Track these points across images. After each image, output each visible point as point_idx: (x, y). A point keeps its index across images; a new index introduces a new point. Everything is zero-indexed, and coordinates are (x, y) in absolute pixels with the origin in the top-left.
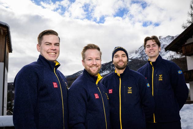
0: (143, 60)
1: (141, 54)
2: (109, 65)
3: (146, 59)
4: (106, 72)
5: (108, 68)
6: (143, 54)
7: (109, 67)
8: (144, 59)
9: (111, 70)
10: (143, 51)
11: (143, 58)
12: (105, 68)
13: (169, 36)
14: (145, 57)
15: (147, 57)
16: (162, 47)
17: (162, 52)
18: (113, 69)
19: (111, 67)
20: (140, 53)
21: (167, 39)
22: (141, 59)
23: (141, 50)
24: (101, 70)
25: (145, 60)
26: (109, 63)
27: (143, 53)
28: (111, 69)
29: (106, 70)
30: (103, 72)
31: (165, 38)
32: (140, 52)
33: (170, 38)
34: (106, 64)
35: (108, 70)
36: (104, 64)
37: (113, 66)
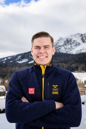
2: (28, 54)
3: (59, 52)
5: (27, 57)
6: (57, 47)
8: (57, 51)
10: (56, 44)
12: (24, 57)
13: (79, 34)
14: (58, 50)
15: (60, 50)
16: (72, 42)
17: (73, 46)
18: (31, 58)
19: (29, 56)
21: (77, 36)
24: (21, 58)
25: (58, 52)
26: (28, 52)
27: (57, 46)
28: (29, 58)
29: (25, 59)
30: (22, 60)
31: (75, 35)
33: (80, 35)
34: (25, 54)
35: (27, 59)
36: (23, 54)
37: (31, 56)
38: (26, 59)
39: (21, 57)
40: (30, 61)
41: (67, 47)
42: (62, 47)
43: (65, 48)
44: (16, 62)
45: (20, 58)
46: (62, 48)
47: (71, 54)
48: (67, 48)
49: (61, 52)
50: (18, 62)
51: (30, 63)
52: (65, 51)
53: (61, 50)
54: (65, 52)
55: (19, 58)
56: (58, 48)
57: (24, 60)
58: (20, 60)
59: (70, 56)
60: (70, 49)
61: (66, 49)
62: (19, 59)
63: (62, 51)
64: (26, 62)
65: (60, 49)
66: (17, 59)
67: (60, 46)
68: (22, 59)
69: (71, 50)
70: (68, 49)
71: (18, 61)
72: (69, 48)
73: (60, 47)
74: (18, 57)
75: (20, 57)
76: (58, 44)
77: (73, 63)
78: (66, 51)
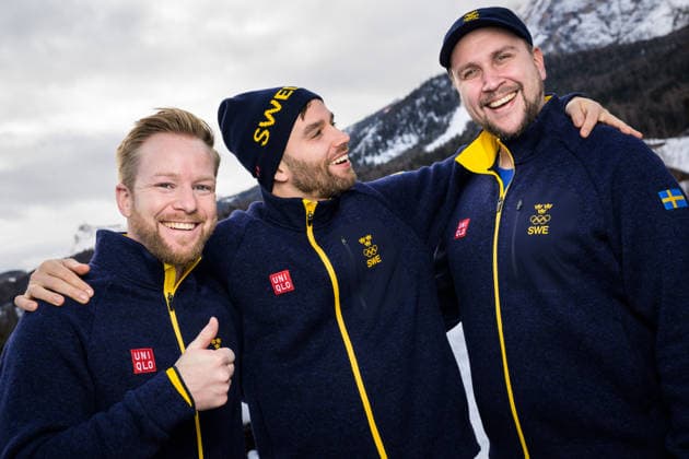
0: (561, 50)
1: (547, 29)
2: (408, 108)
3: (574, 46)
4: (403, 142)
5: (407, 125)
6: (553, 27)
7: (413, 118)
8: (564, 46)
9: (424, 127)
10: (550, 11)
11: (557, 44)
12: (395, 127)
14: (567, 38)
15: (574, 36)
18: (431, 120)
19: (421, 114)
20: (541, 22)
22: (551, 48)
23: (540, 8)
24: (379, 138)
25: (571, 51)
26: (407, 98)
27: (555, 20)
28: (421, 124)
29: (401, 134)
30: (389, 143)
32: (538, 17)
34: (397, 107)
35: (409, 132)
36: (387, 111)
37: (428, 111)
38: (406, 137)
39: (379, 133)
40: (430, 141)
41: (615, 8)
42: (581, 16)
43: (602, 18)
44: (361, 162)
45: (374, 136)
46: (583, 25)
47: (647, 37)
48: (613, 16)
49: (585, 48)
50: (369, 159)
51: (430, 148)
52: (603, 32)
53: (582, 35)
54: (607, 39)
55: (370, 136)
56: (560, 30)
57: (399, 140)
58: (377, 148)
59: (643, 52)
60: (630, 13)
61: (608, 24)
62: (370, 145)
63: (591, 37)
64: (409, 150)
65: (574, 29)
66: (361, 147)
67: (574, 15)
68: (384, 141)
69: (639, 20)
70: (619, 18)
71: (367, 154)
72: (623, 13)
73: (573, 22)
74: (365, 135)
75: (372, 130)
76: (557, 8)
77: (667, 87)
78: (614, 31)
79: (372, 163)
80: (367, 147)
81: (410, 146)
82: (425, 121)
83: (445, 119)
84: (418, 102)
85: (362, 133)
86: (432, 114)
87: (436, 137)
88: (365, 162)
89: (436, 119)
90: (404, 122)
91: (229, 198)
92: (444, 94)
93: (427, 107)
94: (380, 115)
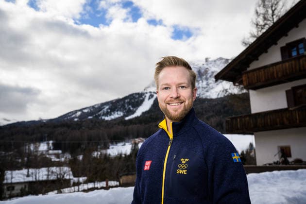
2: (122, 102)
4: (118, 114)
7: (123, 106)
12: (116, 108)
13: (221, 59)
16: (209, 74)
17: (210, 83)
18: (130, 108)
19: (126, 106)
21: (218, 62)
24: (109, 111)
26: (123, 98)
28: (126, 109)
29: (117, 111)
30: (112, 113)
31: (215, 61)
33: (223, 60)
34: (118, 101)
35: (121, 111)
36: (114, 101)
37: (129, 105)
38: (119, 113)
39: (109, 108)
40: (127, 116)
44: (100, 118)
45: (107, 109)
47: (208, 98)
50: (103, 117)
51: (127, 118)
55: (105, 110)
57: (116, 113)
58: (107, 114)
59: (206, 102)
60: (205, 88)
62: (105, 113)
64: (119, 117)
66: (101, 112)
68: (111, 112)
71: (103, 115)
74: (104, 108)
75: (107, 107)
77: (212, 116)
79: (104, 119)
80: (104, 113)
81: (120, 116)
82: (127, 108)
83: (135, 109)
84: (126, 101)
85: (103, 107)
86: (130, 106)
87: (130, 115)
88: (101, 118)
89: (132, 109)
90: (120, 107)
91: (45, 120)
92: (136, 100)
93: (129, 103)
94: (111, 102)
